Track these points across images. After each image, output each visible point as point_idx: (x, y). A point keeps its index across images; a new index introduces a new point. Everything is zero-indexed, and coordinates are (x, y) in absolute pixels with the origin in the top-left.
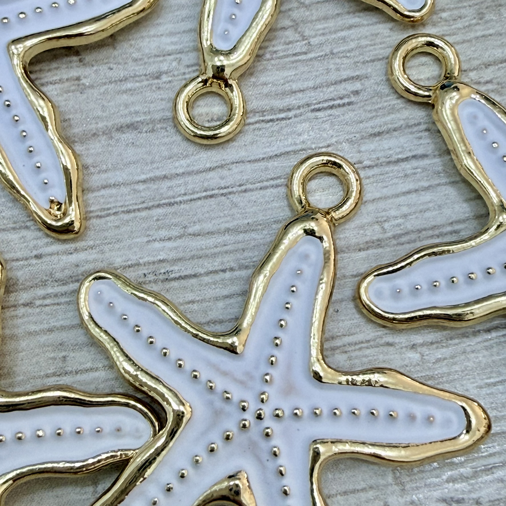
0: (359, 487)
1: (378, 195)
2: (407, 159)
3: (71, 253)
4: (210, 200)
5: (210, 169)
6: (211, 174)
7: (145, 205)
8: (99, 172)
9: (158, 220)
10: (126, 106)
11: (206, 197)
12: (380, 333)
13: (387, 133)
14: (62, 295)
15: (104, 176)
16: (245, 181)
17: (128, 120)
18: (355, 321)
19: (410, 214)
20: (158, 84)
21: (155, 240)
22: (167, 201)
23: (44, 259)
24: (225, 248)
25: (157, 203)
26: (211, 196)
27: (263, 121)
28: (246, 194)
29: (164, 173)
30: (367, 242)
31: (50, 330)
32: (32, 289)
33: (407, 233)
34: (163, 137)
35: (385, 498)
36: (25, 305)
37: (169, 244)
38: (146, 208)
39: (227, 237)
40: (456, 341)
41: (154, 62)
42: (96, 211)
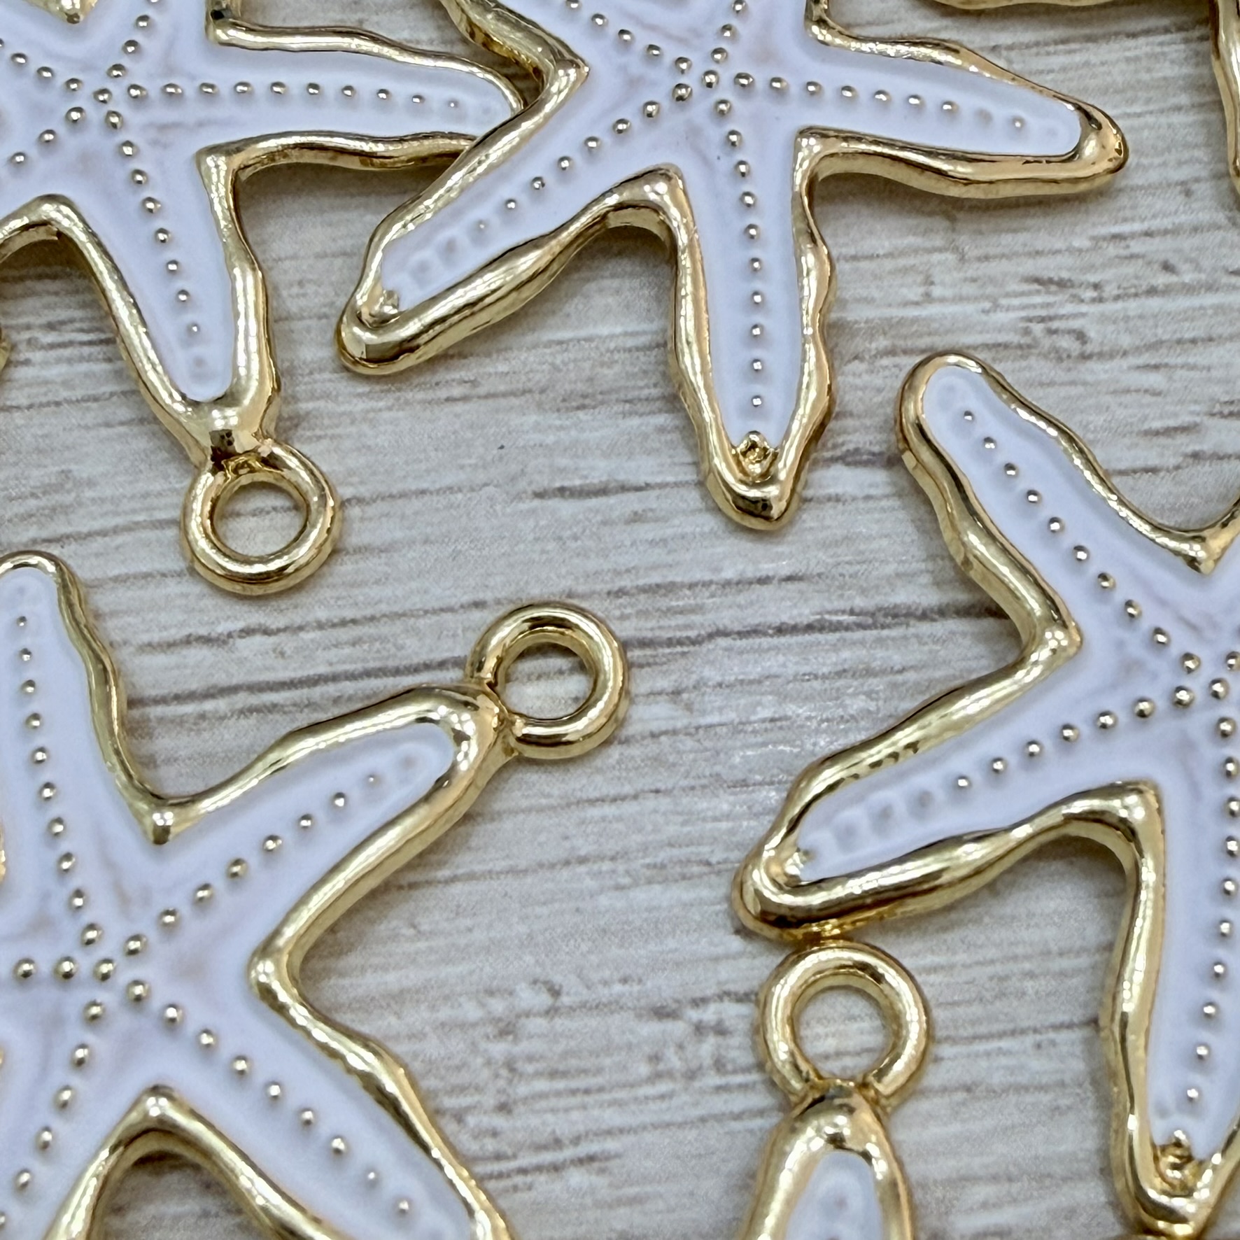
0: (881, 251)
35: (928, 271)
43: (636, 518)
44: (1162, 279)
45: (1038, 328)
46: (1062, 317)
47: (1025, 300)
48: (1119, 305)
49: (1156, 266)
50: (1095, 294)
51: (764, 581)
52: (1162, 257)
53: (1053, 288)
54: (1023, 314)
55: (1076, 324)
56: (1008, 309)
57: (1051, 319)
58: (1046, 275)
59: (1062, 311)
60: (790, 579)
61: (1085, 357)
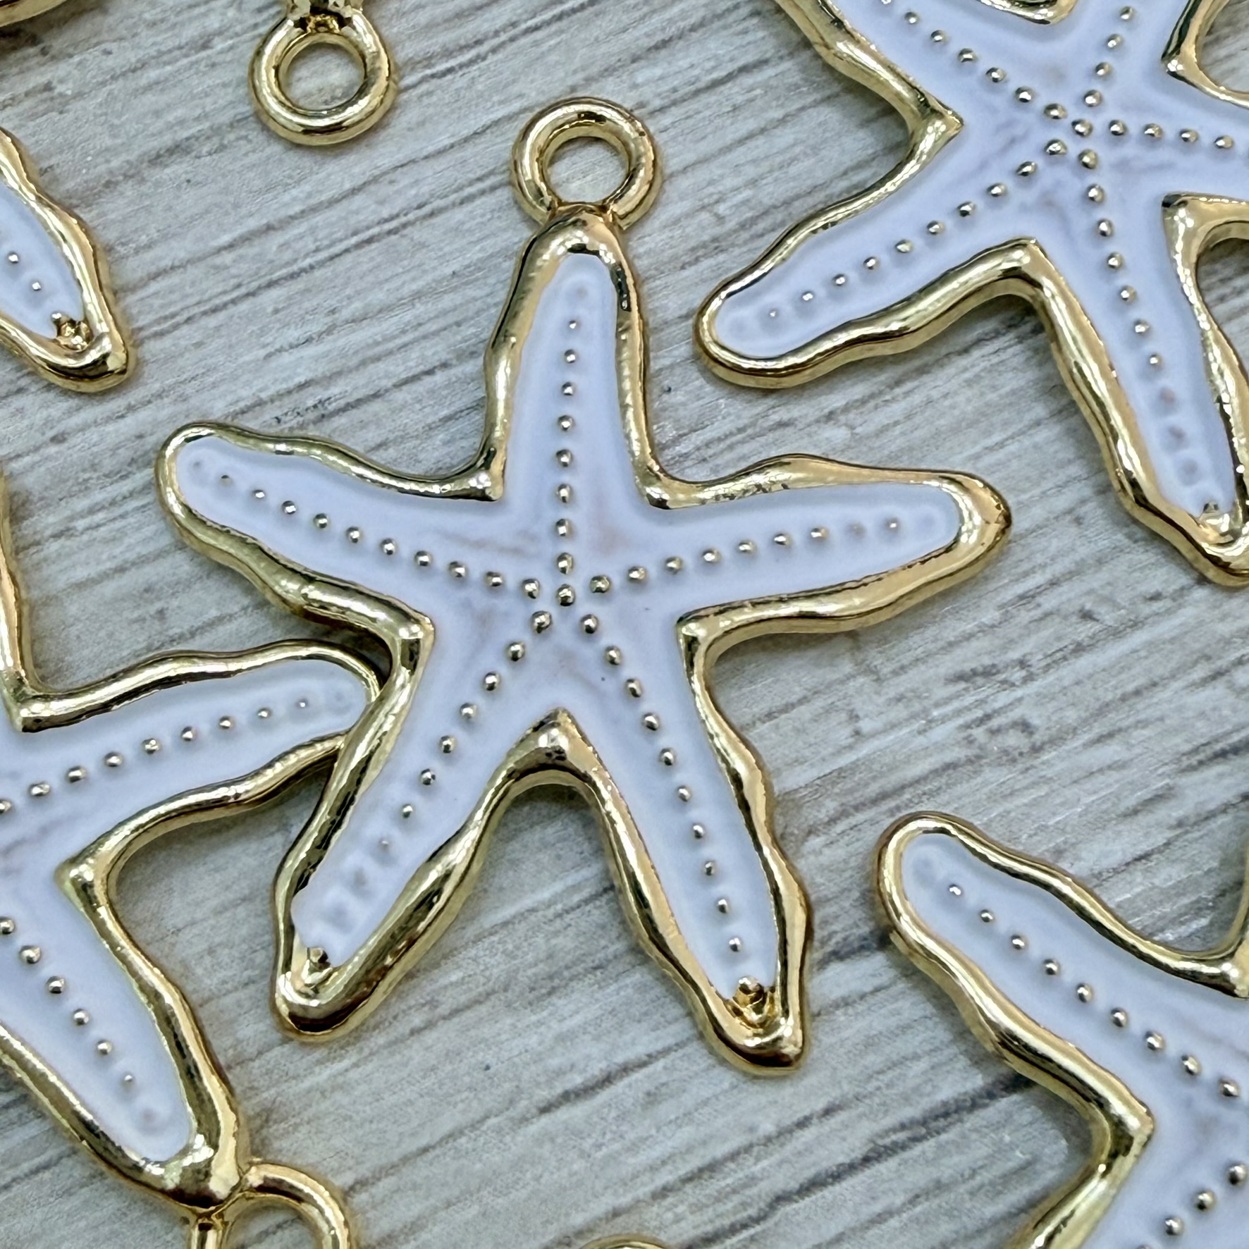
0: (794, 699)
1: (690, 157)
2: (730, 77)
3: (122, 417)
4: (367, 248)
5: (354, 191)
6: (358, 200)
7: (243, 290)
8: (137, 251)
9: (276, 311)
10: (157, 114)
11: (358, 246)
12: (760, 409)
13: (680, 38)
14: (125, 498)
15: (148, 256)
16: (427, 196)
17: (167, 140)
18: (706, 400)
19: (762, 177)
20: (209, 57)
21: (280, 350)
22: (284, 272)
23: (72, 441)
24: (422, 331)
25: (264, 281)
26: (369, 241)
27: (433, 76)
28: (436, 220)
29: (264, 221)
30: (693, 249)
31: (121, 570)
32: (63, 503)
33: (766, 213)
34: (246, 155)
35: (848, 705)
36: (56, 536)
37: (310, 351)
38: (248, 295)
39: (420, 308)
40: (909, 386)
41: (191, 20)
42: (150, 325)
43: (652, 1098)
44: (1084, 631)
45: (979, 733)
46: (997, 712)
47: (956, 704)
48: (1051, 677)
49: (1074, 619)
50: (1024, 673)
51: (803, 1124)
52: (1076, 606)
53: (980, 680)
54: (961, 721)
55: (1015, 714)
56: (944, 720)
57: (988, 717)
58: (967, 667)
59: (997, 705)
60: (828, 1112)
61: (1036, 750)
